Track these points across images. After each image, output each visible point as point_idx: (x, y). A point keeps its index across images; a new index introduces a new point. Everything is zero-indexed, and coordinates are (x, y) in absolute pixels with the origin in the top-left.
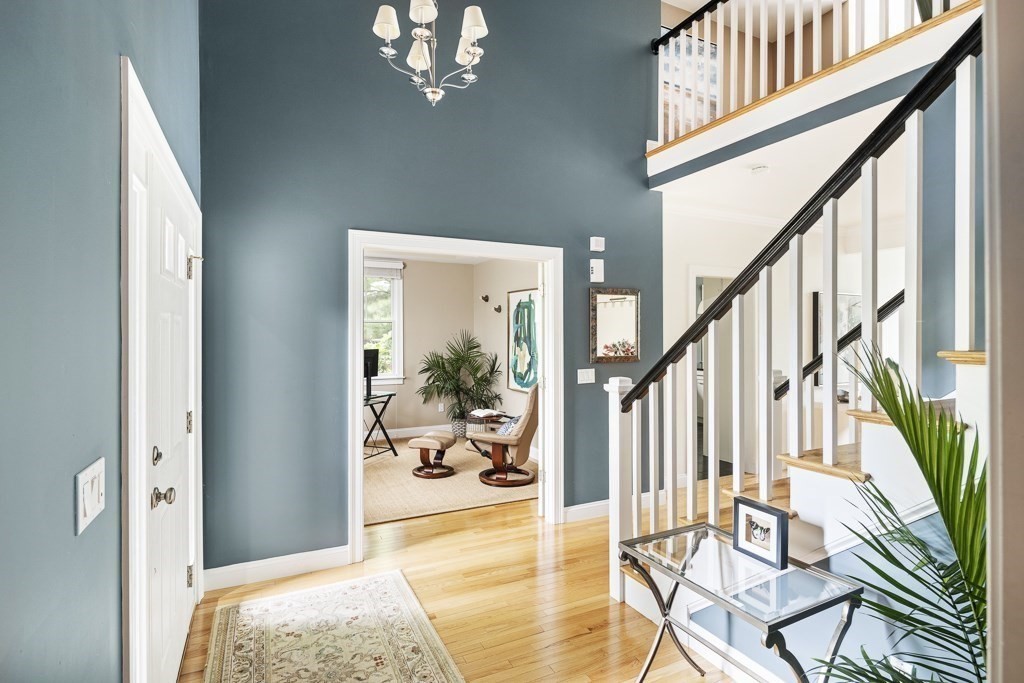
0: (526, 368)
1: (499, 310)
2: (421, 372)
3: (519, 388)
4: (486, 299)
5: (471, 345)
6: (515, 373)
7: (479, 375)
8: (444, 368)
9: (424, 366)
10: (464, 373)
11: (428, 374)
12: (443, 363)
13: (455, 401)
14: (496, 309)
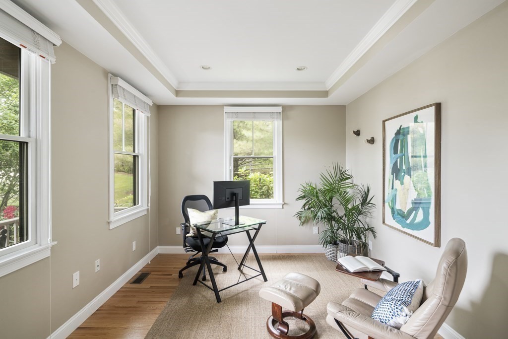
0: (410, 206)
1: (372, 141)
2: (299, 199)
3: (399, 227)
4: (357, 133)
5: (342, 177)
6: (393, 209)
7: (350, 206)
8: (317, 197)
9: (301, 194)
10: (336, 202)
11: (304, 201)
12: (317, 193)
13: (328, 227)
14: (369, 141)
